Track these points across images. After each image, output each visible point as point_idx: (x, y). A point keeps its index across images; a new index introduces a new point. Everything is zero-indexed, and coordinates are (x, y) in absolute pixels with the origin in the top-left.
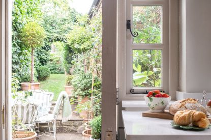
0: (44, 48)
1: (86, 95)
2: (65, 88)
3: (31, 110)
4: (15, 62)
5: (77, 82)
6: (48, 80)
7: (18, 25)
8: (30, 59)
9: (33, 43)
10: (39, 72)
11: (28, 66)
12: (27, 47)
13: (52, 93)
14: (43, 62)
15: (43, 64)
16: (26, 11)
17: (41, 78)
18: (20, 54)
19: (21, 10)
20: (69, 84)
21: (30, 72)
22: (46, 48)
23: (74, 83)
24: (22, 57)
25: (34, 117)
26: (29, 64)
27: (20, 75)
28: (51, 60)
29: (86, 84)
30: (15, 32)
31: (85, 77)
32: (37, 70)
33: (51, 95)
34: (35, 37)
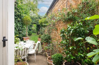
0: (30, 26)
1: (46, 42)
2: (38, 39)
3: (26, 50)
4: (20, 30)
5: (43, 37)
6: (32, 35)
7: (21, 17)
8: (26, 29)
9: (27, 23)
10: (29, 33)
11: (25, 31)
12: (25, 25)
13: (34, 41)
14: (30, 30)
15: (30, 31)
16: (24, 12)
17: (30, 35)
18: (22, 27)
19: (22, 12)
20: (40, 37)
21: (26, 33)
22: (31, 26)
23: (42, 38)
24: (23, 28)
25: (27, 53)
26: (26, 31)
27: (22, 34)
28: (32, 30)
29: (46, 38)
30: (20, 19)
31: (46, 35)
32: (28, 32)
33: (33, 42)
34: (27, 21)
